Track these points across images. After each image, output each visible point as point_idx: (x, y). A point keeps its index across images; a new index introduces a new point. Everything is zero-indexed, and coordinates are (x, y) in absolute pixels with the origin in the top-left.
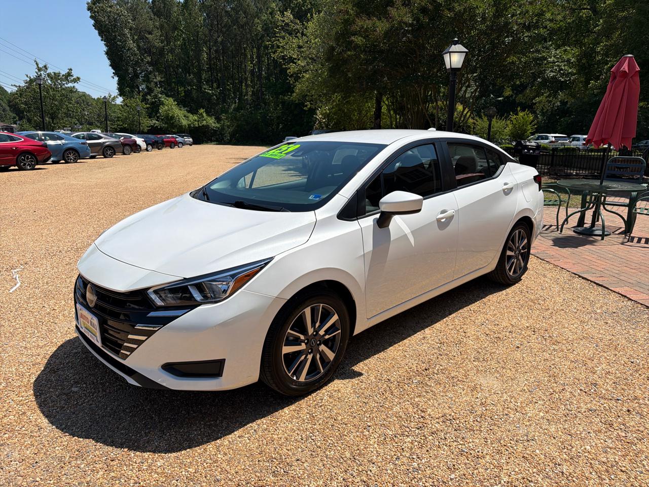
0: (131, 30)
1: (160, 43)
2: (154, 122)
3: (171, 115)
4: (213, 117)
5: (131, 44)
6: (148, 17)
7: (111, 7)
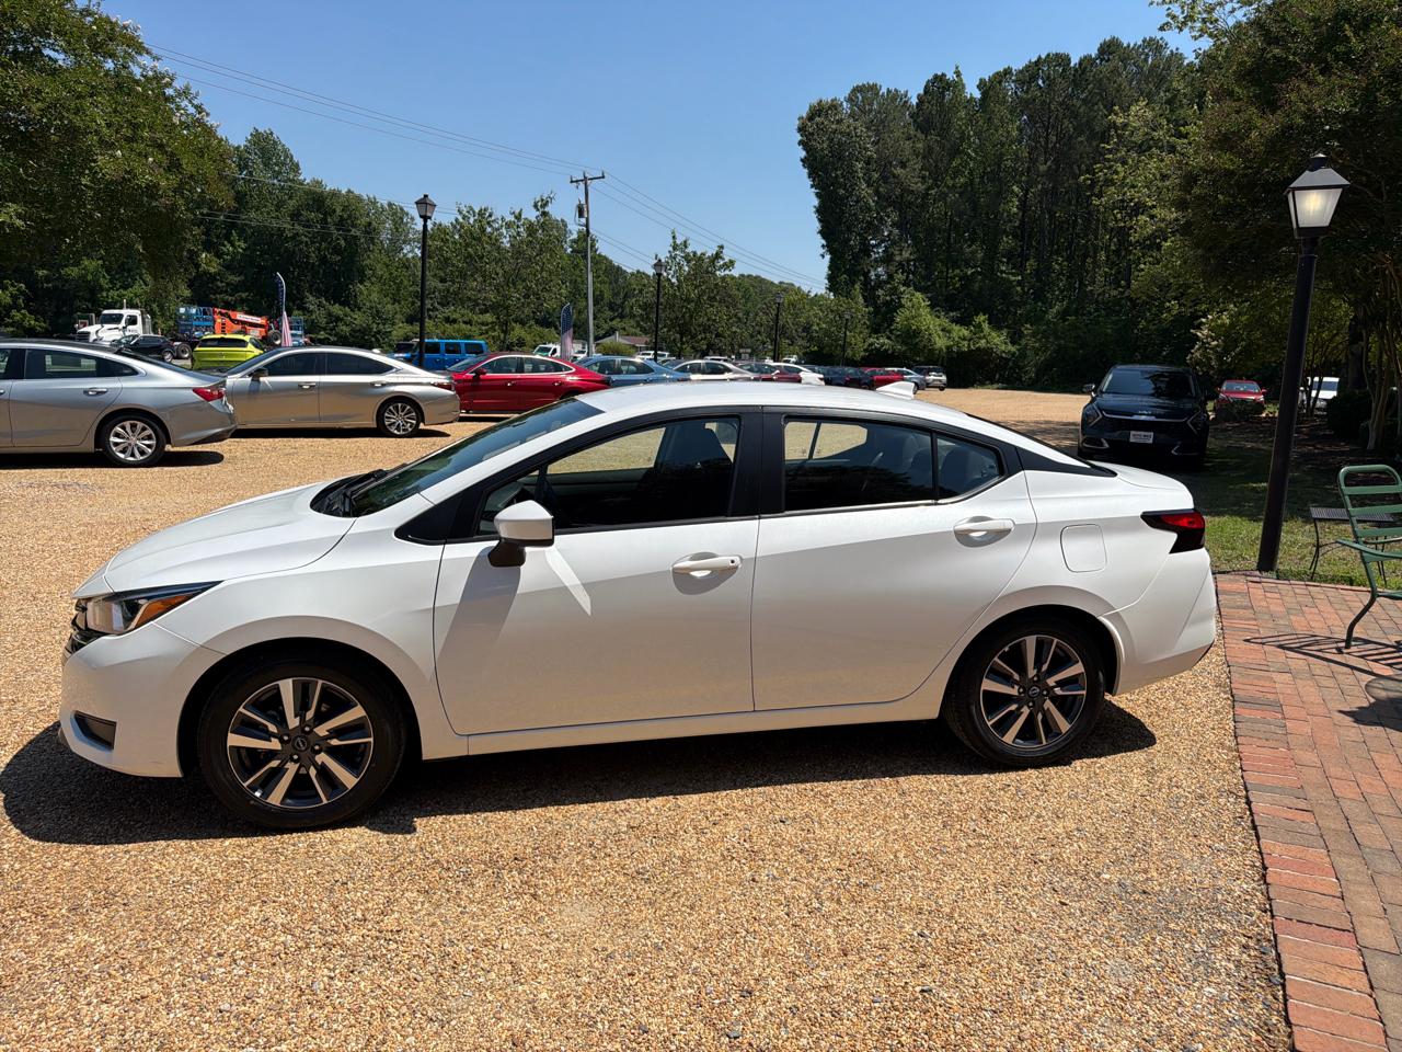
0: (868, 163)
1: (919, 185)
2: (883, 342)
3: (914, 327)
4: (1005, 332)
5: (864, 190)
6: (903, 133)
7: (839, 122)
